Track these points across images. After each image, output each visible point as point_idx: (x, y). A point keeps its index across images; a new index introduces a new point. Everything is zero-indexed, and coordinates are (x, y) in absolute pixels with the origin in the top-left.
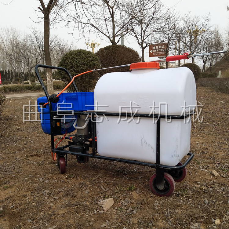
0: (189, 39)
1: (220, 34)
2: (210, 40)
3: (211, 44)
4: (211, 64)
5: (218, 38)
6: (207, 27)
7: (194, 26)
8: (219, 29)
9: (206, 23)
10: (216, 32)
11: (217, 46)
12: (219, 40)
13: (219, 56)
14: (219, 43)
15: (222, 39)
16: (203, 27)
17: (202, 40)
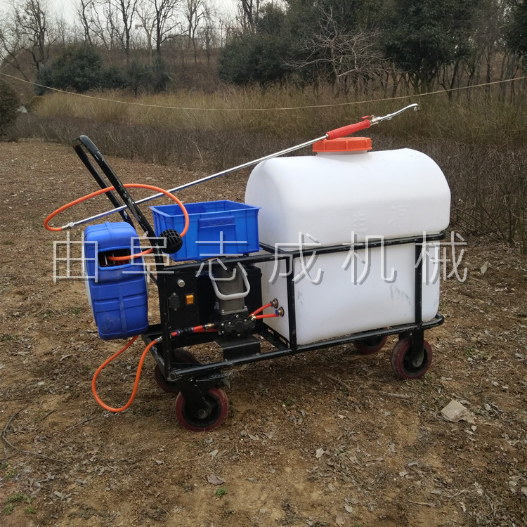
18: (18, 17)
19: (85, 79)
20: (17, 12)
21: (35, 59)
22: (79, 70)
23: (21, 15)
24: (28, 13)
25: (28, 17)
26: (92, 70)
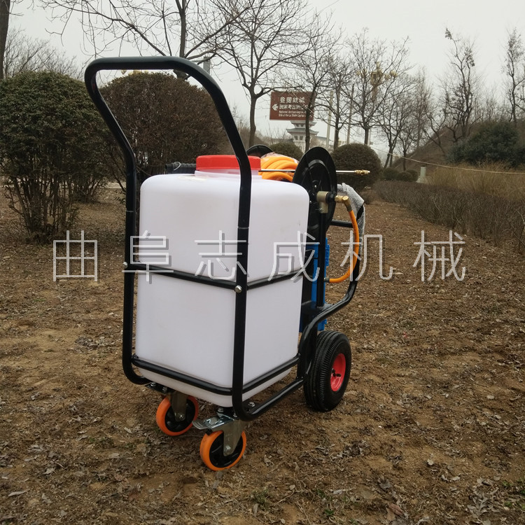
0: (361, 89)
1: (427, 85)
2: (406, 96)
3: (407, 106)
4: (405, 151)
5: (423, 96)
6: (402, 68)
7: (372, 62)
8: (426, 76)
9: (399, 58)
10: (420, 81)
11: (420, 113)
12: (424, 100)
13: (424, 134)
14: (425, 107)
15: (431, 97)
16: (392, 67)
17: (389, 95)
18: (448, 99)
19: (496, 154)
20: (447, 95)
21: (454, 137)
22: (491, 146)
23: (450, 97)
24: (457, 95)
25: (457, 98)
26: (506, 145)
